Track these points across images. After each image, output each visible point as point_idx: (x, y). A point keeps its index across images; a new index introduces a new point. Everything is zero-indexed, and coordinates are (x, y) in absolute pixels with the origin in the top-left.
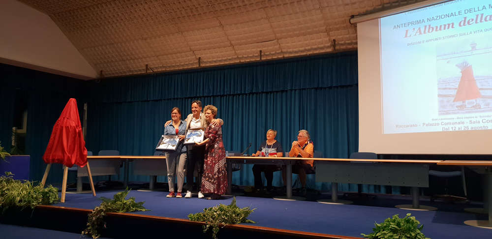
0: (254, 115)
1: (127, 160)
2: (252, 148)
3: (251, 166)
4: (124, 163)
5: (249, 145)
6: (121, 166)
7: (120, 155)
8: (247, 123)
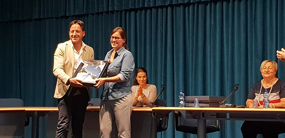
0: (243, 35)
1: (36, 114)
2: (239, 94)
3: (240, 123)
4: (31, 118)
5: (234, 88)
6: (27, 124)
7: (25, 106)
8: (230, 49)
